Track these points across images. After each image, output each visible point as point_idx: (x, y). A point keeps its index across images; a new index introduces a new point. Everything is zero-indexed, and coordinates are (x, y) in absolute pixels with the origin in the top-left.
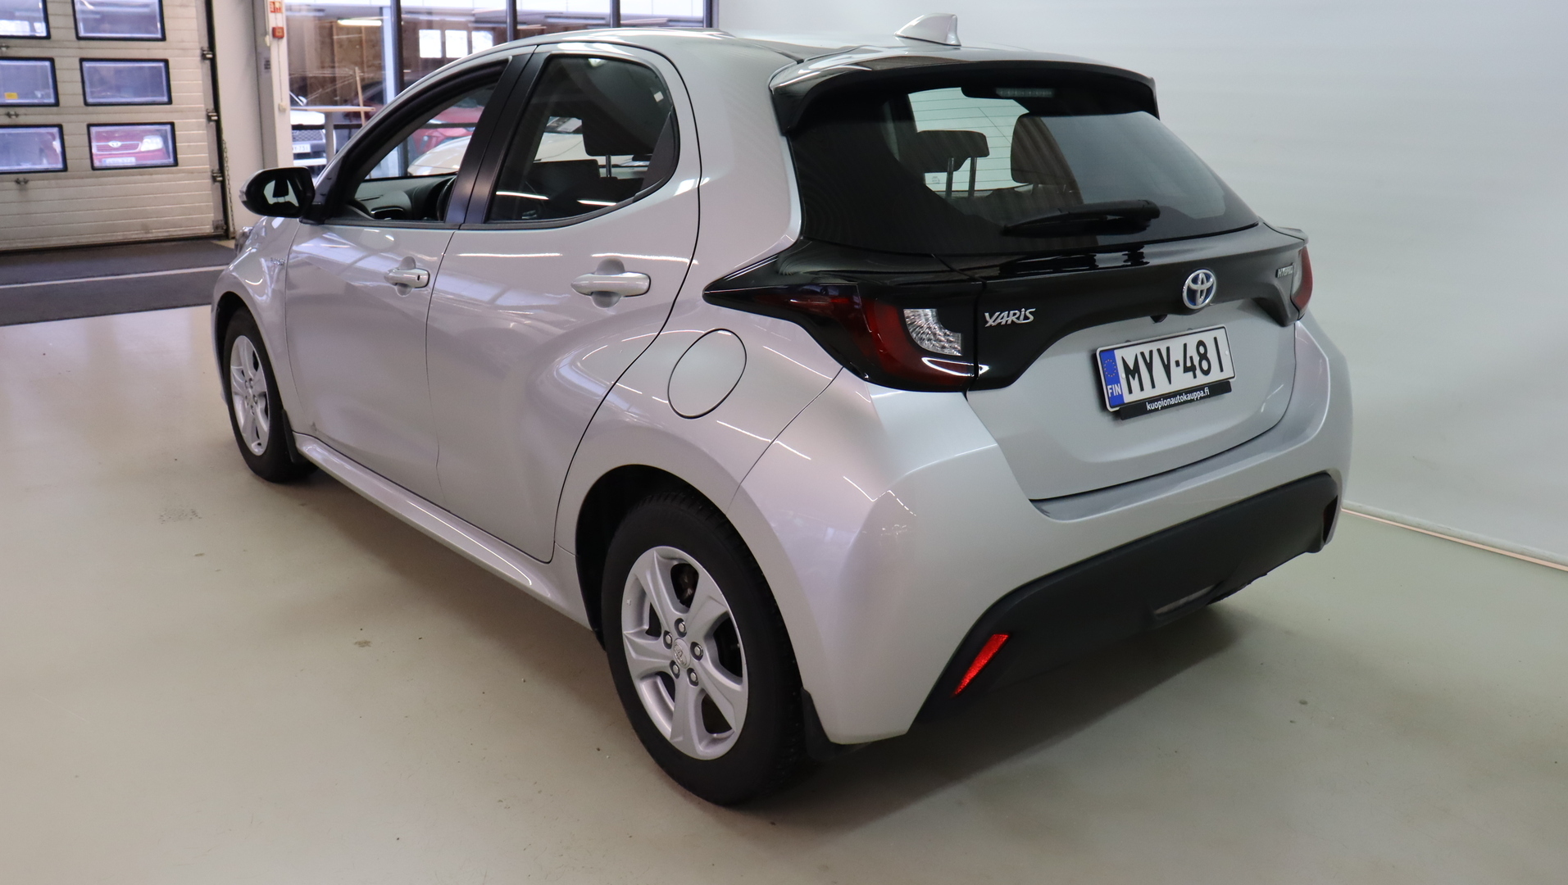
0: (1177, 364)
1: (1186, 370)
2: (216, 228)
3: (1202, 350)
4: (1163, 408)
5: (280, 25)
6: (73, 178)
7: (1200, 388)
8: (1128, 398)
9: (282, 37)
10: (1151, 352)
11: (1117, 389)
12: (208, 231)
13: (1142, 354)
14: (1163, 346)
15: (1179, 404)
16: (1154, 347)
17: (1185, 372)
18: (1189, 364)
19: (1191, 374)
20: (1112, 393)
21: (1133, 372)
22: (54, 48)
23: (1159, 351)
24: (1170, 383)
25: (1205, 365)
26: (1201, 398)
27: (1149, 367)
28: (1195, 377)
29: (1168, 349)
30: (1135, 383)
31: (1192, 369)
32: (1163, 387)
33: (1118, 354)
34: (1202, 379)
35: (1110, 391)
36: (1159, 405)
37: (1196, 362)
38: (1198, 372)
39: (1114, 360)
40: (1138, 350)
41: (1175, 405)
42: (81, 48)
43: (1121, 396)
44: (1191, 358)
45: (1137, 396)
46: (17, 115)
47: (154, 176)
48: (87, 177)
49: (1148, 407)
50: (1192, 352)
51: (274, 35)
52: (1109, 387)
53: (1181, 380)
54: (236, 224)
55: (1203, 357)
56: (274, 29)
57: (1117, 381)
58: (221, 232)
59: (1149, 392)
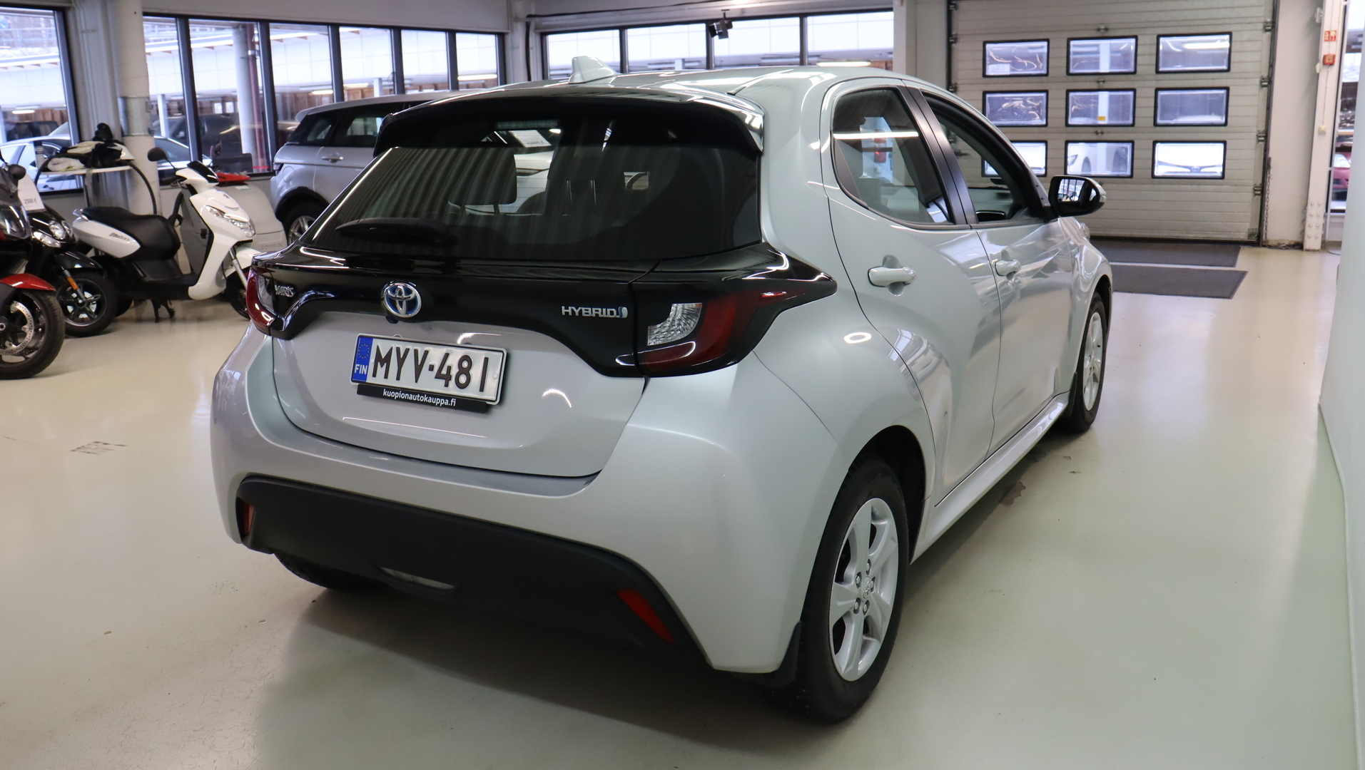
0: (431, 368)
1: (439, 376)
2: (1251, 235)
3: (465, 364)
4: (399, 399)
5: (1332, 52)
6: (1137, 184)
7: (448, 397)
8: (370, 380)
9: (1332, 64)
10: (407, 351)
11: (363, 369)
12: (1242, 237)
13: (398, 349)
14: (421, 349)
15: (416, 402)
16: (412, 347)
17: (436, 378)
18: (444, 372)
19: (443, 382)
20: (358, 371)
21: (384, 360)
22: (1138, 80)
23: (416, 352)
24: (416, 382)
25: (463, 379)
26: (444, 406)
27: (401, 362)
28: (447, 385)
29: (426, 353)
30: (381, 371)
31: (447, 378)
32: (407, 381)
33: (376, 343)
34: (453, 390)
35: (356, 369)
36: (396, 395)
37: (454, 371)
38: (452, 383)
39: (370, 347)
40: (395, 345)
41: (412, 401)
42: (1157, 80)
43: (365, 376)
44: (449, 368)
45: (379, 380)
46: (1102, 133)
47: (1202, 187)
48: (1147, 184)
49: (385, 393)
50: (453, 361)
51: (1324, 64)
52: (357, 365)
53: (429, 383)
54: (1268, 234)
55: (465, 371)
56: (1325, 57)
57: (366, 363)
58: (1254, 239)
59: (391, 382)
